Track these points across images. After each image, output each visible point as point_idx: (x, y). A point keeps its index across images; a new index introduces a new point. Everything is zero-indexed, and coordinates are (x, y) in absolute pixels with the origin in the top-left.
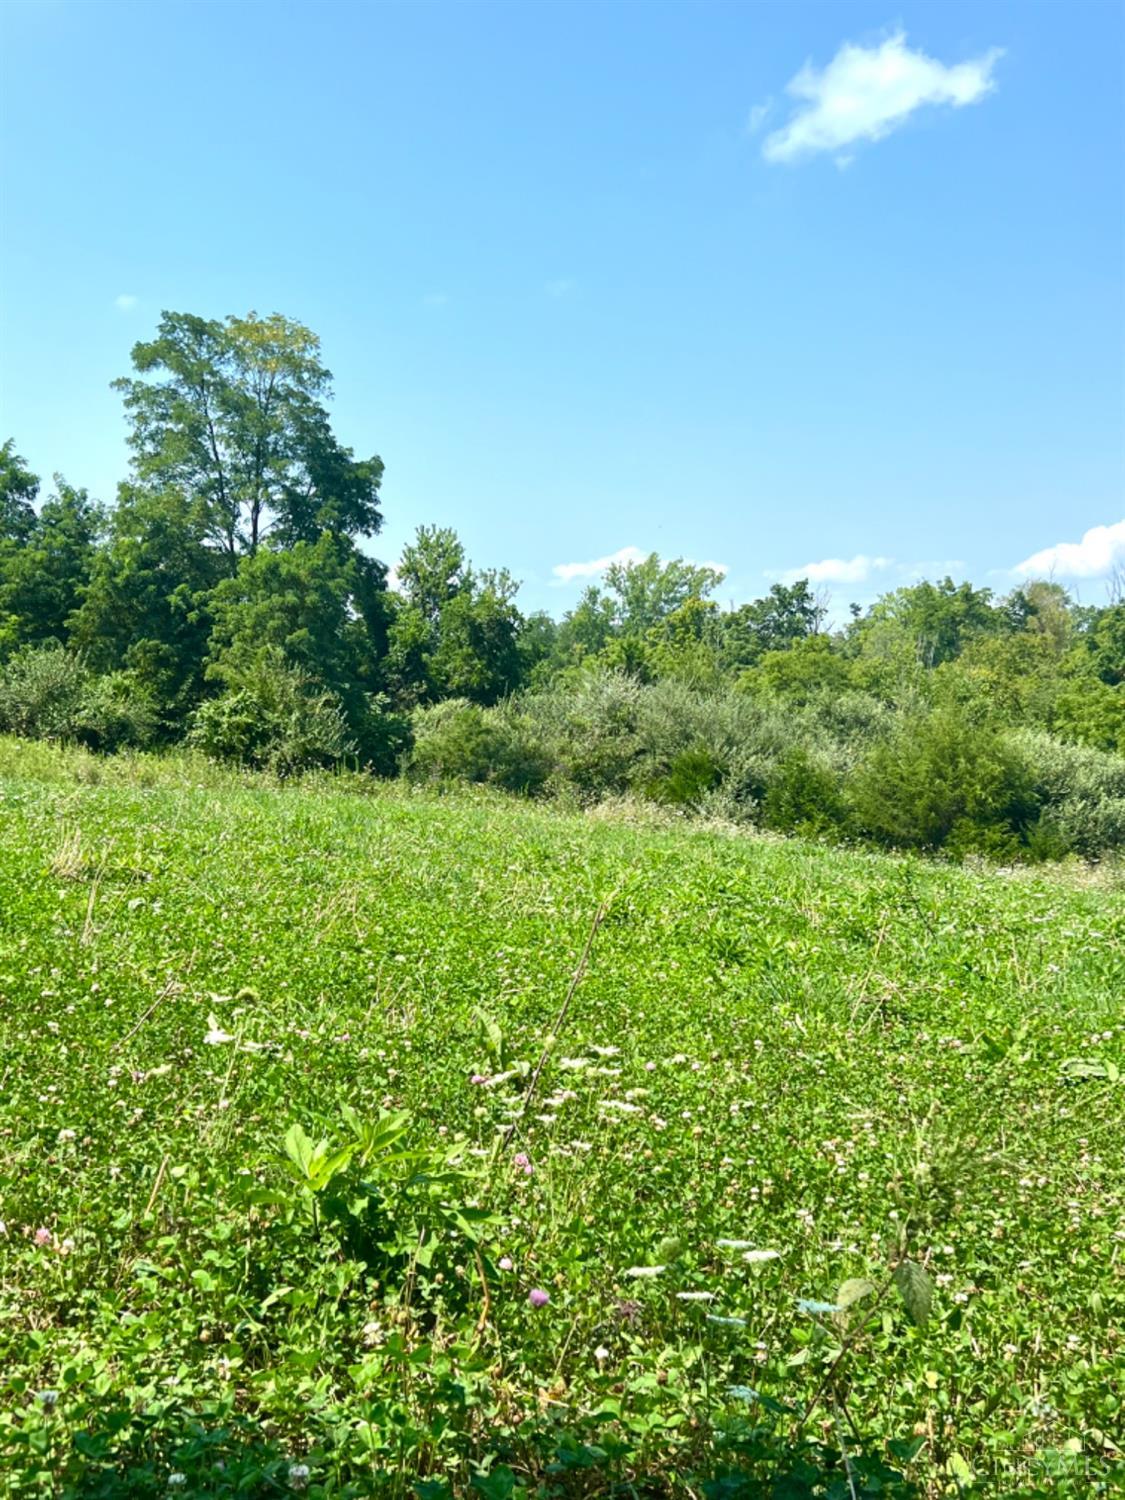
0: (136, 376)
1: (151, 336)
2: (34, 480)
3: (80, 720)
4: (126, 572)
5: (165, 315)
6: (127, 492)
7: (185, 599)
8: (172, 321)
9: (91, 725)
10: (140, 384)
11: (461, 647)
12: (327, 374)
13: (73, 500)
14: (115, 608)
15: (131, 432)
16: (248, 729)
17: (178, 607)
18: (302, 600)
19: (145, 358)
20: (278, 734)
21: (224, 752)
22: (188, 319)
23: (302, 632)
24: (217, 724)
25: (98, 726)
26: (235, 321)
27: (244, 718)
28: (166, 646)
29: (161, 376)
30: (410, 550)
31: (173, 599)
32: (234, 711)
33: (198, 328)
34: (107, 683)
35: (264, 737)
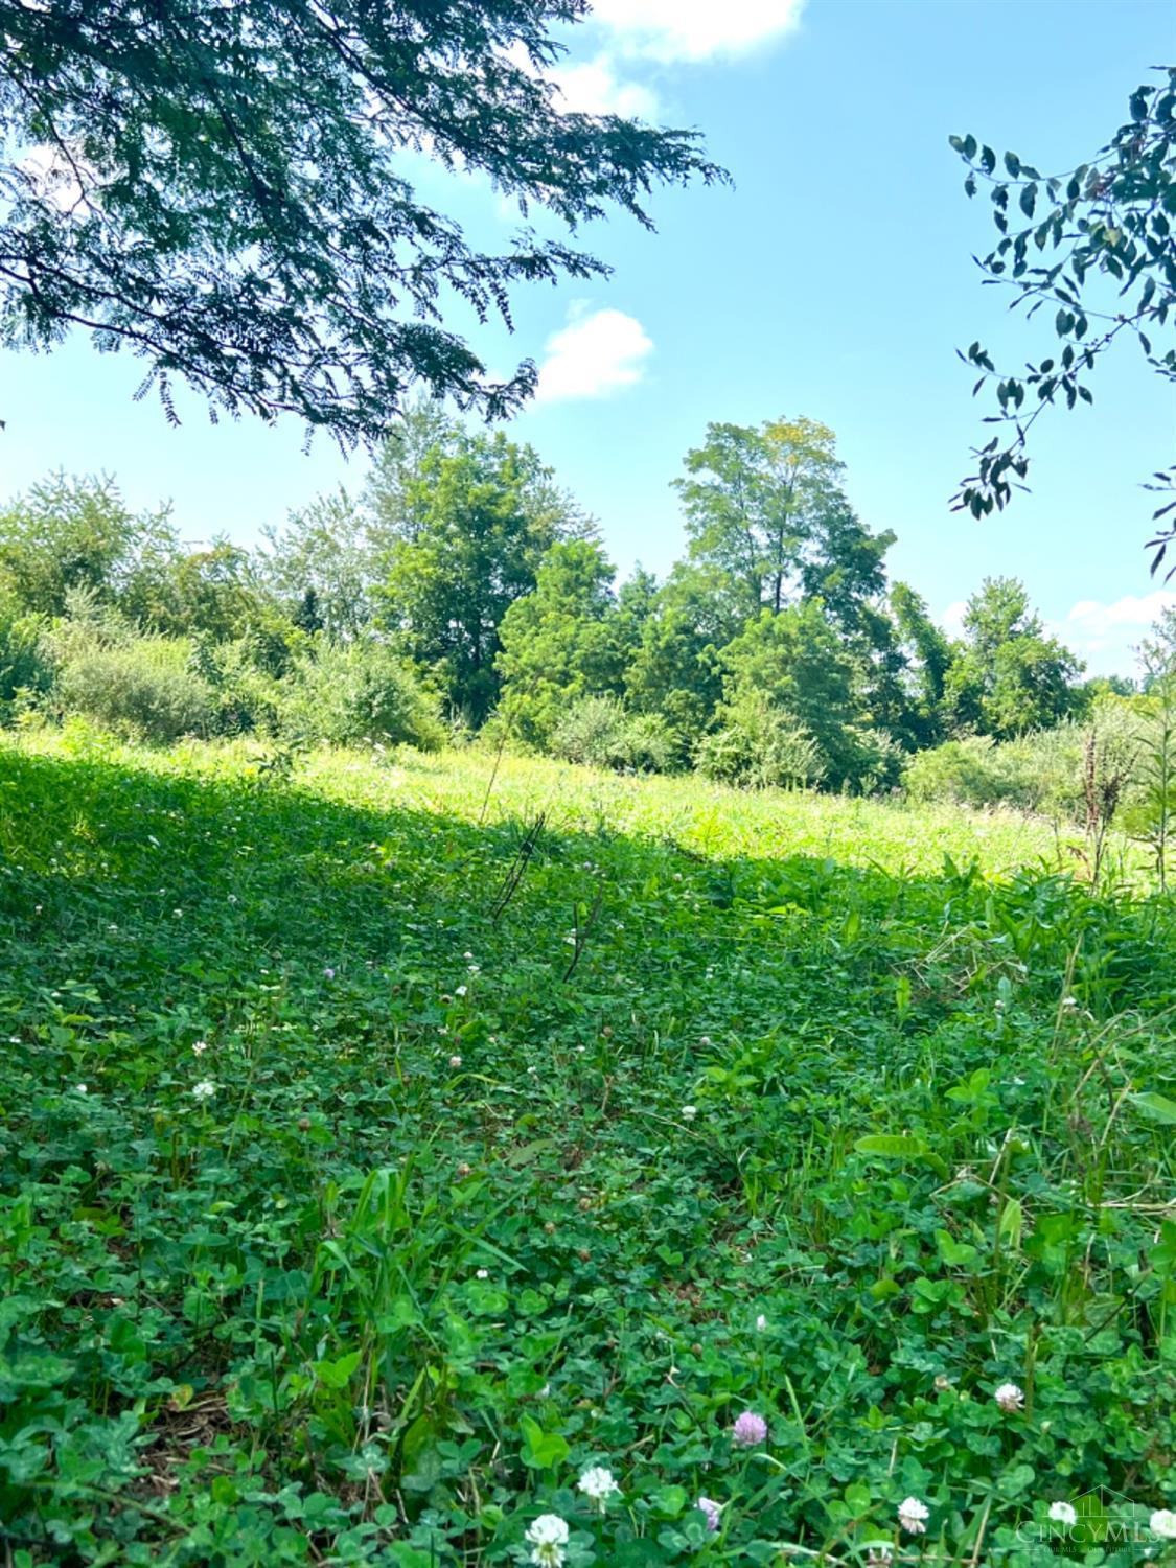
0: (688, 477)
1: (700, 444)
2: (613, 569)
3: (613, 751)
4: (666, 637)
5: (711, 426)
6: (680, 570)
7: (711, 656)
8: (716, 431)
9: (620, 754)
10: (692, 482)
11: (1013, 688)
12: (843, 465)
13: (645, 584)
14: (660, 666)
15: (685, 522)
16: (736, 756)
17: (704, 663)
18: (790, 652)
19: (696, 462)
20: (759, 762)
21: (718, 774)
22: (727, 428)
23: (787, 679)
24: (714, 754)
25: (626, 754)
26: (770, 425)
27: (734, 749)
28: (693, 695)
29: (706, 476)
30: (976, 600)
31: (700, 657)
32: (727, 744)
33: (737, 435)
34: (640, 722)
35: (748, 763)
